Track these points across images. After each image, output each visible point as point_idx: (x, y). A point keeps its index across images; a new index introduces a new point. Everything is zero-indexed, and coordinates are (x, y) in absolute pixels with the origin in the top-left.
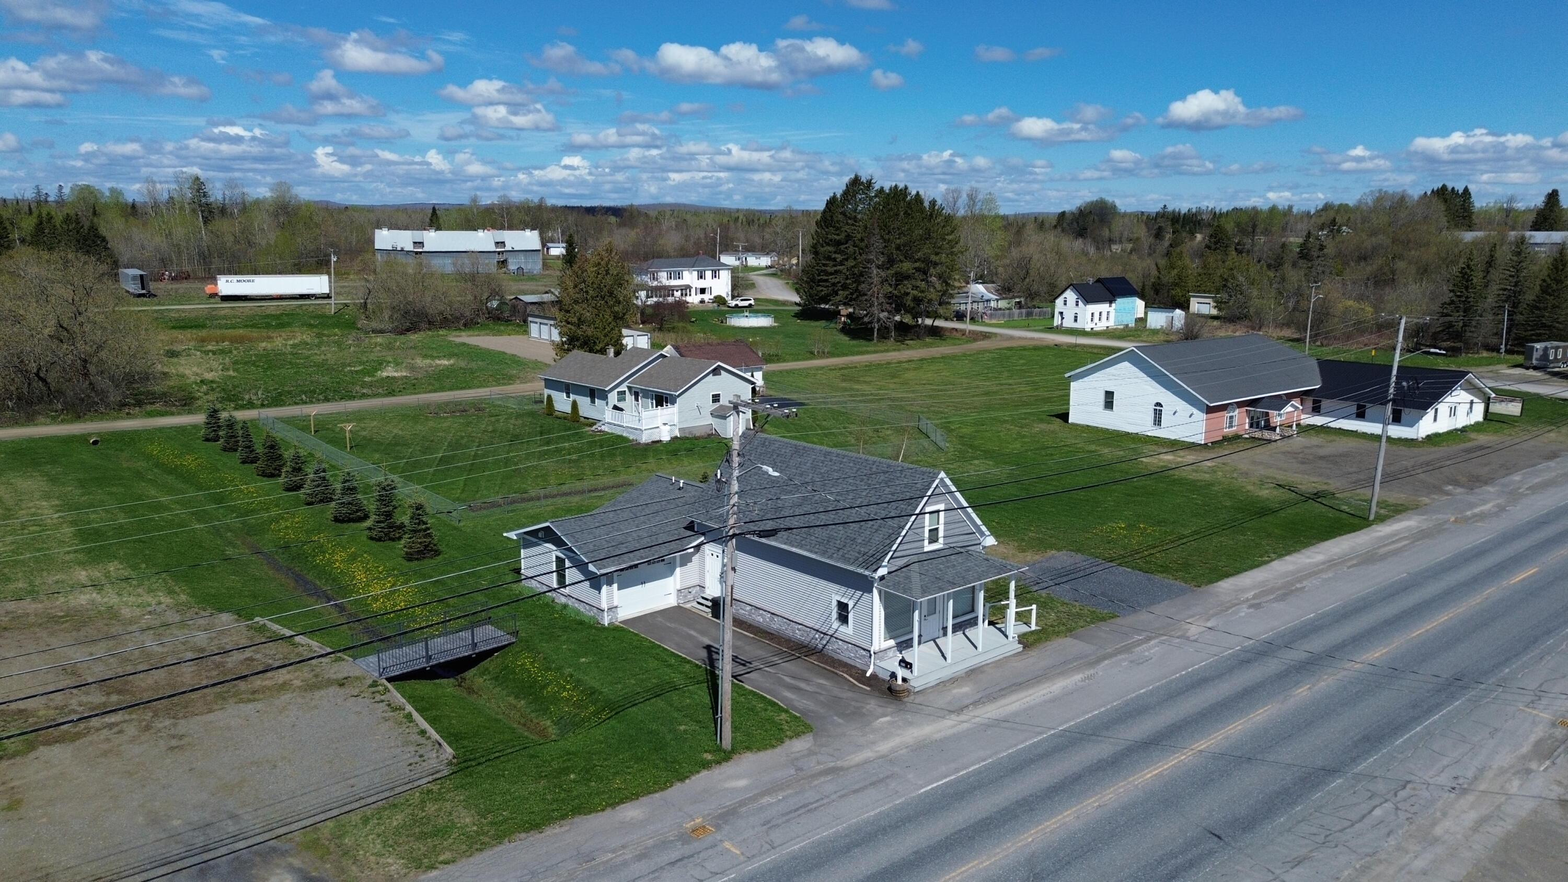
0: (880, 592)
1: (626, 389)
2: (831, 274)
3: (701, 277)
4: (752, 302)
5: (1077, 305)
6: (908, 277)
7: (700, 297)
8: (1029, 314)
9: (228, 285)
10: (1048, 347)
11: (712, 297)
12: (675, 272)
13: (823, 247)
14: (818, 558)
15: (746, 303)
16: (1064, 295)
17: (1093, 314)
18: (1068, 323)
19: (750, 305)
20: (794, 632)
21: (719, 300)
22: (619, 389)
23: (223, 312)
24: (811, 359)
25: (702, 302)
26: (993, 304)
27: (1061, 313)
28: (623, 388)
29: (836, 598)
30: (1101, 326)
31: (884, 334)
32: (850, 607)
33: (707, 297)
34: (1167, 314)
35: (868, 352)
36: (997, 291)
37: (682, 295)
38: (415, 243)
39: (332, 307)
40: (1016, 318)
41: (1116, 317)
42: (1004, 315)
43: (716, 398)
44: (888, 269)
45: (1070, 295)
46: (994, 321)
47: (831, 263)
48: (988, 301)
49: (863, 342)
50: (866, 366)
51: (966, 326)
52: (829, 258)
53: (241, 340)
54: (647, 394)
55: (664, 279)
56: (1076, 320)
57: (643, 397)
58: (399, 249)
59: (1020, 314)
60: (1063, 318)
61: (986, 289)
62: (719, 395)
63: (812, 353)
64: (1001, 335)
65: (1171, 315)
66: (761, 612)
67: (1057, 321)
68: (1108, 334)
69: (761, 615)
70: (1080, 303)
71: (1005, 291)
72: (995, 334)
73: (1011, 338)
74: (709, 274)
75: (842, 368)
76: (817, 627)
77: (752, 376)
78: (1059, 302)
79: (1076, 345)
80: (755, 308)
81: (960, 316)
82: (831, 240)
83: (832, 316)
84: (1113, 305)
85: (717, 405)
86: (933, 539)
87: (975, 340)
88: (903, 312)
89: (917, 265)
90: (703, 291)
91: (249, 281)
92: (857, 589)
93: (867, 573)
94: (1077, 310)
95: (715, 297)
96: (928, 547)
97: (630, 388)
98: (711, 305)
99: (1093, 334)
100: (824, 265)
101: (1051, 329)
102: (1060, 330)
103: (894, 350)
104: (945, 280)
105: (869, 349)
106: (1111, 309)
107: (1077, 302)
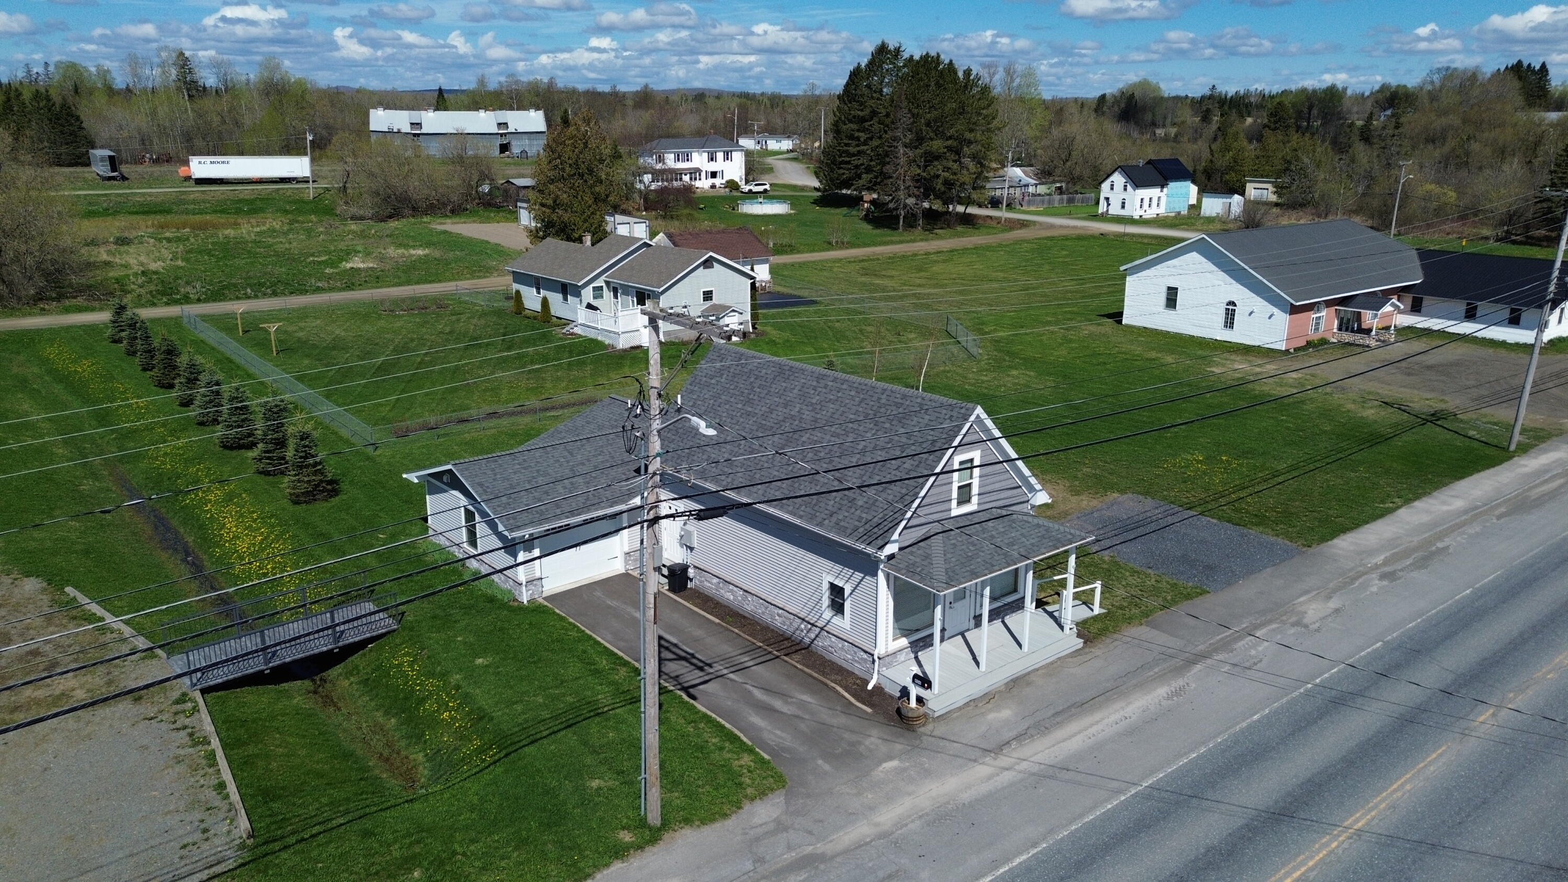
0: (888, 576)
1: (604, 285)
2: (854, 155)
3: (712, 160)
4: (767, 187)
5: (1125, 189)
6: (938, 158)
7: (711, 181)
8: (1070, 201)
9: (201, 167)
10: (1093, 237)
11: (724, 181)
12: (683, 153)
13: (845, 124)
14: (804, 525)
15: (761, 188)
16: (1111, 178)
17: (1142, 200)
18: (1115, 210)
19: (766, 191)
20: (773, 617)
21: (732, 185)
22: (595, 284)
23: (192, 196)
24: (828, 250)
25: (713, 186)
26: (1031, 189)
27: (1107, 199)
28: (600, 282)
29: (827, 579)
30: (1151, 213)
31: (911, 222)
32: (847, 593)
33: (718, 182)
34: (1225, 200)
35: (892, 243)
36: (1036, 175)
37: (691, 179)
38: (412, 124)
39: (311, 191)
40: (1056, 205)
41: (1168, 203)
42: (1043, 202)
43: (708, 296)
44: (916, 148)
45: (1118, 179)
46: (1032, 208)
47: (854, 143)
48: (1027, 186)
49: (888, 231)
50: (890, 258)
51: (1002, 213)
52: (851, 137)
53: (203, 227)
54: (626, 290)
55: (670, 161)
56: (1123, 207)
57: (623, 293)
58: (395, 130)
59: (1061, 201)
60: (1109, 205)
61: (1024, 172)
62: (711, 292)
63: (830, 243)
64: (1041, 224)
65: (1228, 200)
66: (731, 587)
67: (1102, 208)
68: (1158, 222)
69: (731, 591)
70: (1129, 187)
71: (1045, 175)
72: (1034, 223)
73: (1052, 226)
74: (720, 155)
75: (863, 261)
76: (802, 615)
77: (752, 269)
78: (1105, 186)
79: (1125, 235)
80: (771, 193)
81: (995, 203)
82: (854, 117)
83: (854, 202)
84: (1165, 190)
85: (709, 304)
86: (964, 499)
87: (1011, 229)
88: (932, 197)
89: (949, 142)
90: (714, 175)
91: (223, 162)
92: (856, 569)
93: (870, 550)
94: (1125, 195)
95: (728, 182)
96: (956, 511)
97: (607, 283)
98: (722, 191)
99: (1142, 222)
100: (846, 145)
101: (1095, 217)
102: (1105, 218)
103: (922, 240)
104: (979, 160)
105: (893, 238)
106: (1163, 195)
107: (1125, 186)
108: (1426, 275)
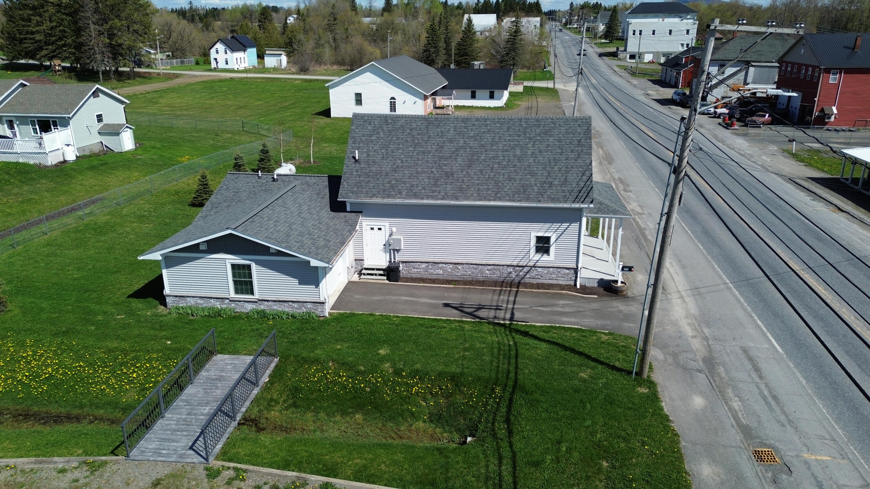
5: (226, 53)
10: (213, 81)
16: (216, 47)
17: (237, 59)
18: (222, 65)
27: (216, 59)
29: (534, 235)
30: (242, 67)
32: (552, 240)
34: (277, 58)
41: (249, 61)
43: (100, 118)
45: (220, 46)
46: (163, 68)
54: (24, 121)
56: (227, 63)
57: (20, 124)
59: (177, 63)
60: (217, 63)
62: (101, 116)
64: (186, 75)
65: (279, 58)
66: (440, 265)
67: (213, 65)
68: (246, 71)
69: (440, 268)
70: (228, 51)
72: (181, 74)
73: (195, 76)
76: (515, 263)
78: (213, 51)
84: (246, 53)
85: (101, 124)
87: (171, 78)
92: (562, 222)
94: (226, 56)
99: (238, 71)
102: (216, 70)
106: (245, 56)
107: (226, 51)
108: (447, 80)
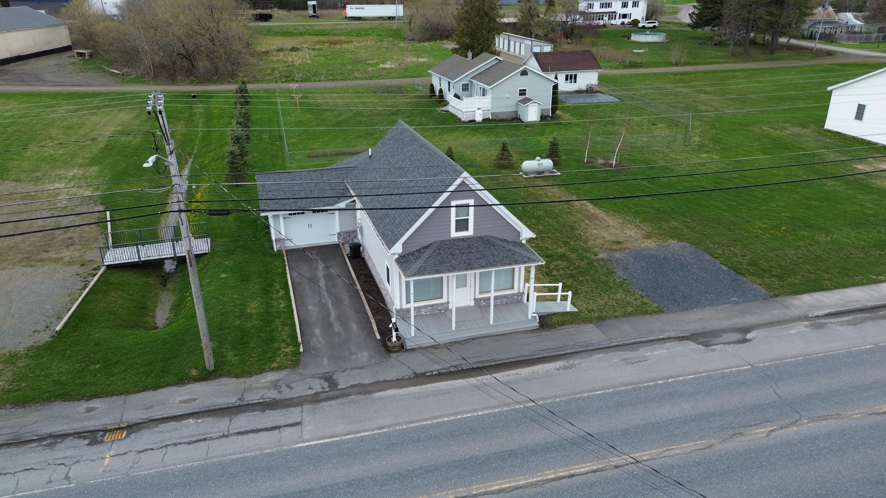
1: (469, 83)
3: (625, 6)
4: (656, 24)
7: (622, 20)
9: (351, 10)
11: (630, 20)
12: (606, 3)
15: (652, 25)
19: (655, 27)
20: (377, 280)
21: (635, 23)
22: (464, 82)
23: (341, 26)
25: (623, 23)
28: (467, 81)
29: (386, 262)
32: (390, 272)
33: (626, 21)
36: (864, 18)
37: (609, 19)
39: (396, 25)
40: (871, 40)
42: (861, 38)
43: (522, 92)
46: (849, 43)
53: (335, 43)
55: (597, 7)
59: (876, 37)
61: (855, 16)
66: (370, 259)
69: (370, 262)
71: (873, 18)
72: (842, 53)
74: (630, 4)
76: (383, 280)
77: (556, 78)
80: (659, 29)
85: (523, 97)
86: (462, 228)
90: (625, 16)
91: (362, 8)
95: (633, 21)
96: (454, 234)
97: (471, 82)
98: (628, 26)
